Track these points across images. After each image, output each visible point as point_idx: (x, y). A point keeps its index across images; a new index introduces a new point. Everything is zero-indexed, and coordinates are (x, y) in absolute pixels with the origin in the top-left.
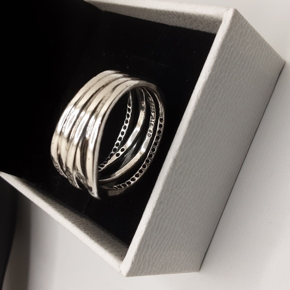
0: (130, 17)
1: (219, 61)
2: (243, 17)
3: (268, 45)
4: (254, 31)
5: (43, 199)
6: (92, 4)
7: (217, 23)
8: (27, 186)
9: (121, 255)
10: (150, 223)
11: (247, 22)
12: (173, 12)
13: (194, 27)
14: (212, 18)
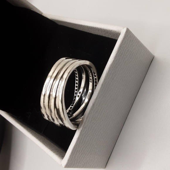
0: (73, 29)
1: (118, 54)
2: (131, 32)
3: (145, 47)
4: (137, 39)
5: (21, 125)
6: (54, 21)
7: (118, 34)
8: (12, 117)
9: (62, 156)
10: (79, 138)
11: (133, 35)
12: (95, 28)
13: (107, 36)
14: (115, 32)
